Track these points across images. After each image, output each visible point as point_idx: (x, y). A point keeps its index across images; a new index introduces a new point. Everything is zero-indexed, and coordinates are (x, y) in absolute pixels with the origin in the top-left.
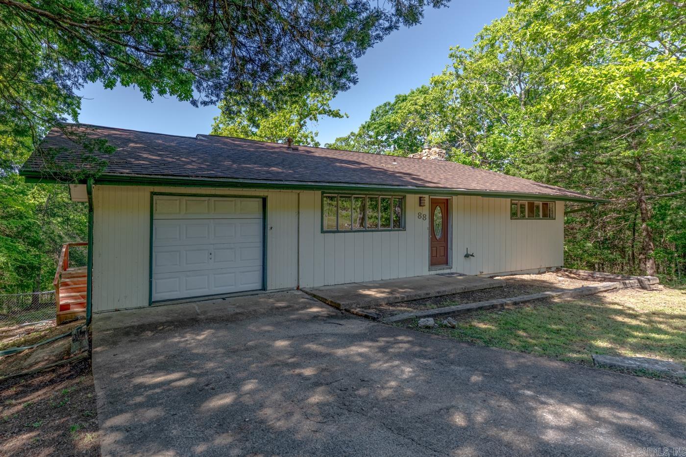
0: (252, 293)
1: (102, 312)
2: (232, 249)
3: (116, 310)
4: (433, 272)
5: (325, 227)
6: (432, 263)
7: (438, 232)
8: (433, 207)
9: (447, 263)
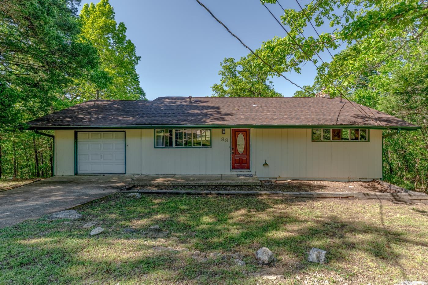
0: (119, 174)
1: (58, 176)
2: (111, 154)
3: (63, 176)
4: (235, 173)
5: (157, 145)
6: (233, 168)
7: (241, 149)
8: (235, 134)
9: (248, 168)
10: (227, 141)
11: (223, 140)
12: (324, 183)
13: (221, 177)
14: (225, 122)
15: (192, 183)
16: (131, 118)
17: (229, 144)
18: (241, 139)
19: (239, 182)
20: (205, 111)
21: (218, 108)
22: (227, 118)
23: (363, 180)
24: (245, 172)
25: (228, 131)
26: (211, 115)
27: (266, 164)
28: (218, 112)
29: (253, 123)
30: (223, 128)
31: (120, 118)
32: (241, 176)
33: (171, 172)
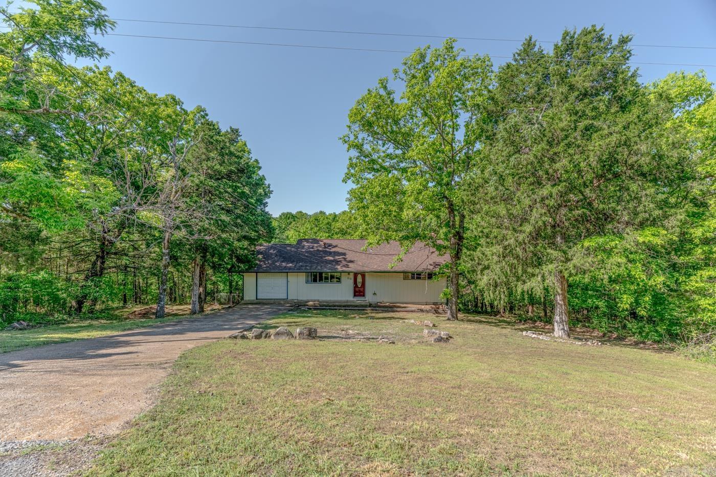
0: (283, 299)
1: (246, 299)
2: (278, 287)
3: (249, 299)
4: (356, 299)
5: (307, 282)
6: (355, 295)
7: (359, 284)
8: (356, 275)
9: (364, 296)
10: (351, 279)
11: (348, 278)
13: (347, 301)
14: (350, 269)
16: (291, 265)
17: (352, 281)
18: (359, 278)
19: (357, 304)
20: (337, 257)
21: (344, 254)
22: (351, 265)
23: (435, 304)
24: (362, 299)
25: (352, 274)
26: (340, 261)
27: (375, 294)
28: (345, 259)
30: (349, 273)
31: (284, 264)
32: (359, 301)
33: (316, 298)
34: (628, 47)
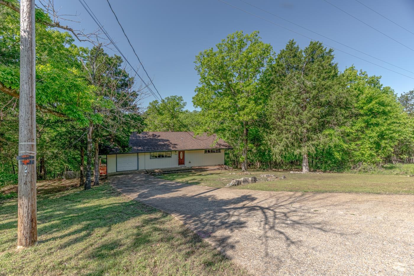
0: (135, 170)
2: (131, 162)
3: (111, 173)
4: (179, 166)
5: (151, 159)
6: (179, 164)
7: (181, 158)
8: (179, 152)
9: (184, 164)
10: (177, 155)
11: (175, 154)
12: (208, 167)
13: (177, 168)
14: (176, 149)
15: (169, 170)
16: (140, 148)
17: (177, 156)
18: (181, 154)
20: (165, 142)
22: (177, 146)
23: (219, 165)
27: (190, 162)
28: (171, 143)
29: (187, 148)
30: (176, 151)
32: (182, 167)
34: (332, 54)
